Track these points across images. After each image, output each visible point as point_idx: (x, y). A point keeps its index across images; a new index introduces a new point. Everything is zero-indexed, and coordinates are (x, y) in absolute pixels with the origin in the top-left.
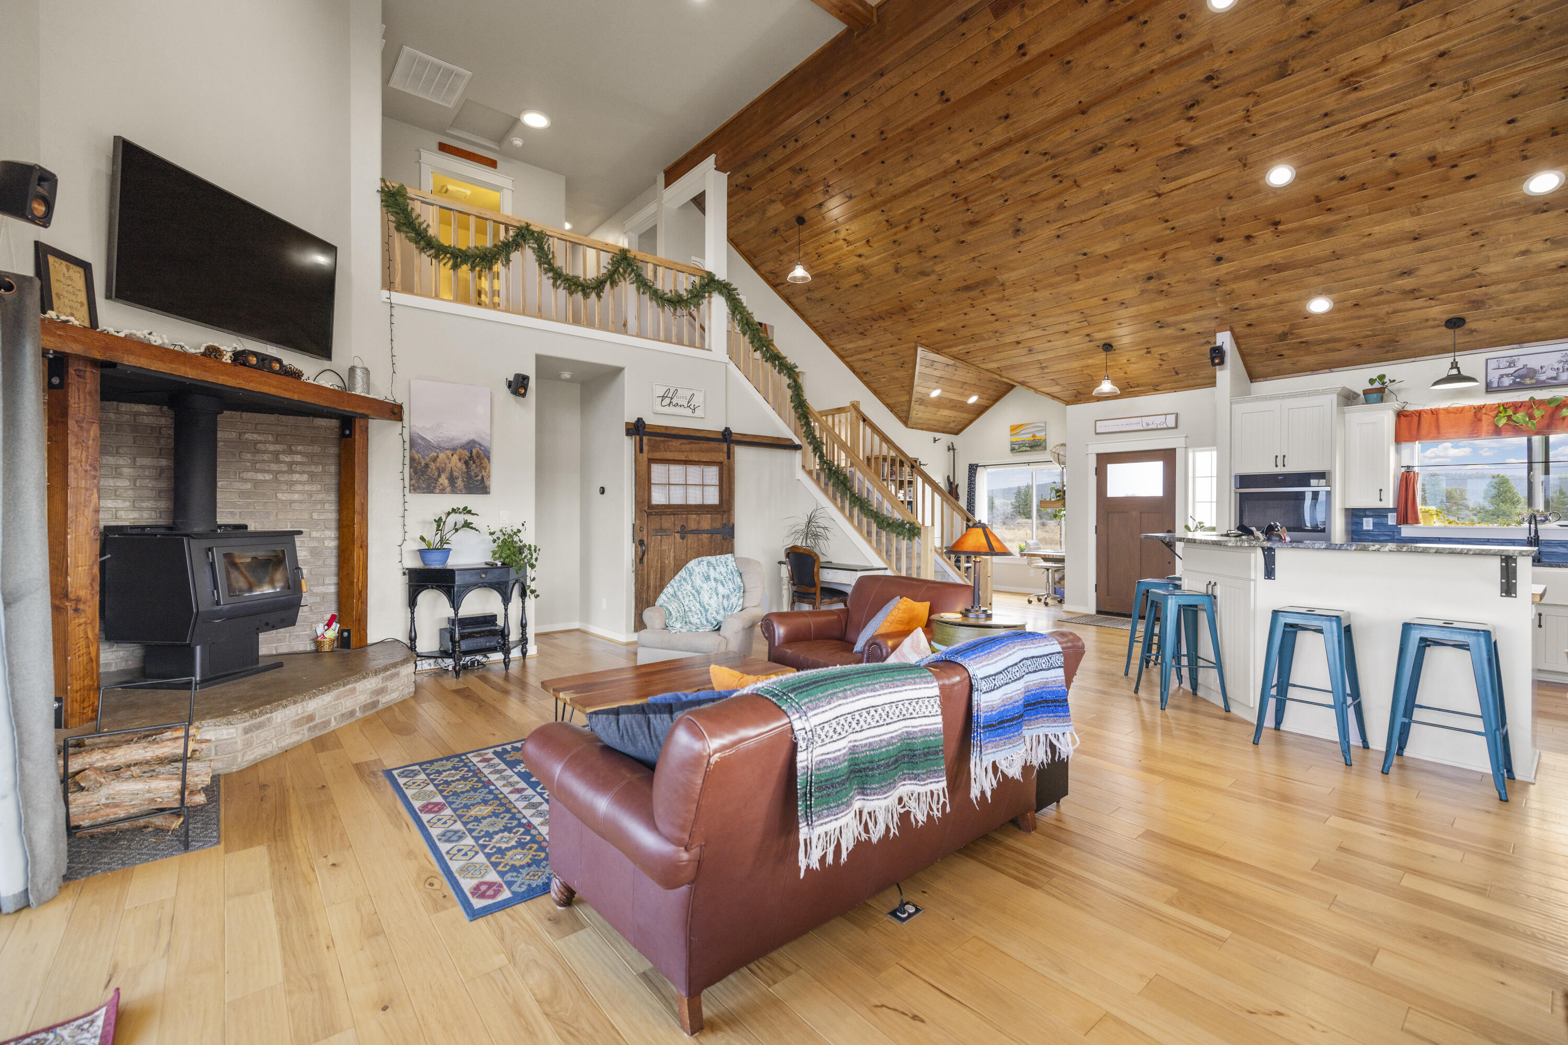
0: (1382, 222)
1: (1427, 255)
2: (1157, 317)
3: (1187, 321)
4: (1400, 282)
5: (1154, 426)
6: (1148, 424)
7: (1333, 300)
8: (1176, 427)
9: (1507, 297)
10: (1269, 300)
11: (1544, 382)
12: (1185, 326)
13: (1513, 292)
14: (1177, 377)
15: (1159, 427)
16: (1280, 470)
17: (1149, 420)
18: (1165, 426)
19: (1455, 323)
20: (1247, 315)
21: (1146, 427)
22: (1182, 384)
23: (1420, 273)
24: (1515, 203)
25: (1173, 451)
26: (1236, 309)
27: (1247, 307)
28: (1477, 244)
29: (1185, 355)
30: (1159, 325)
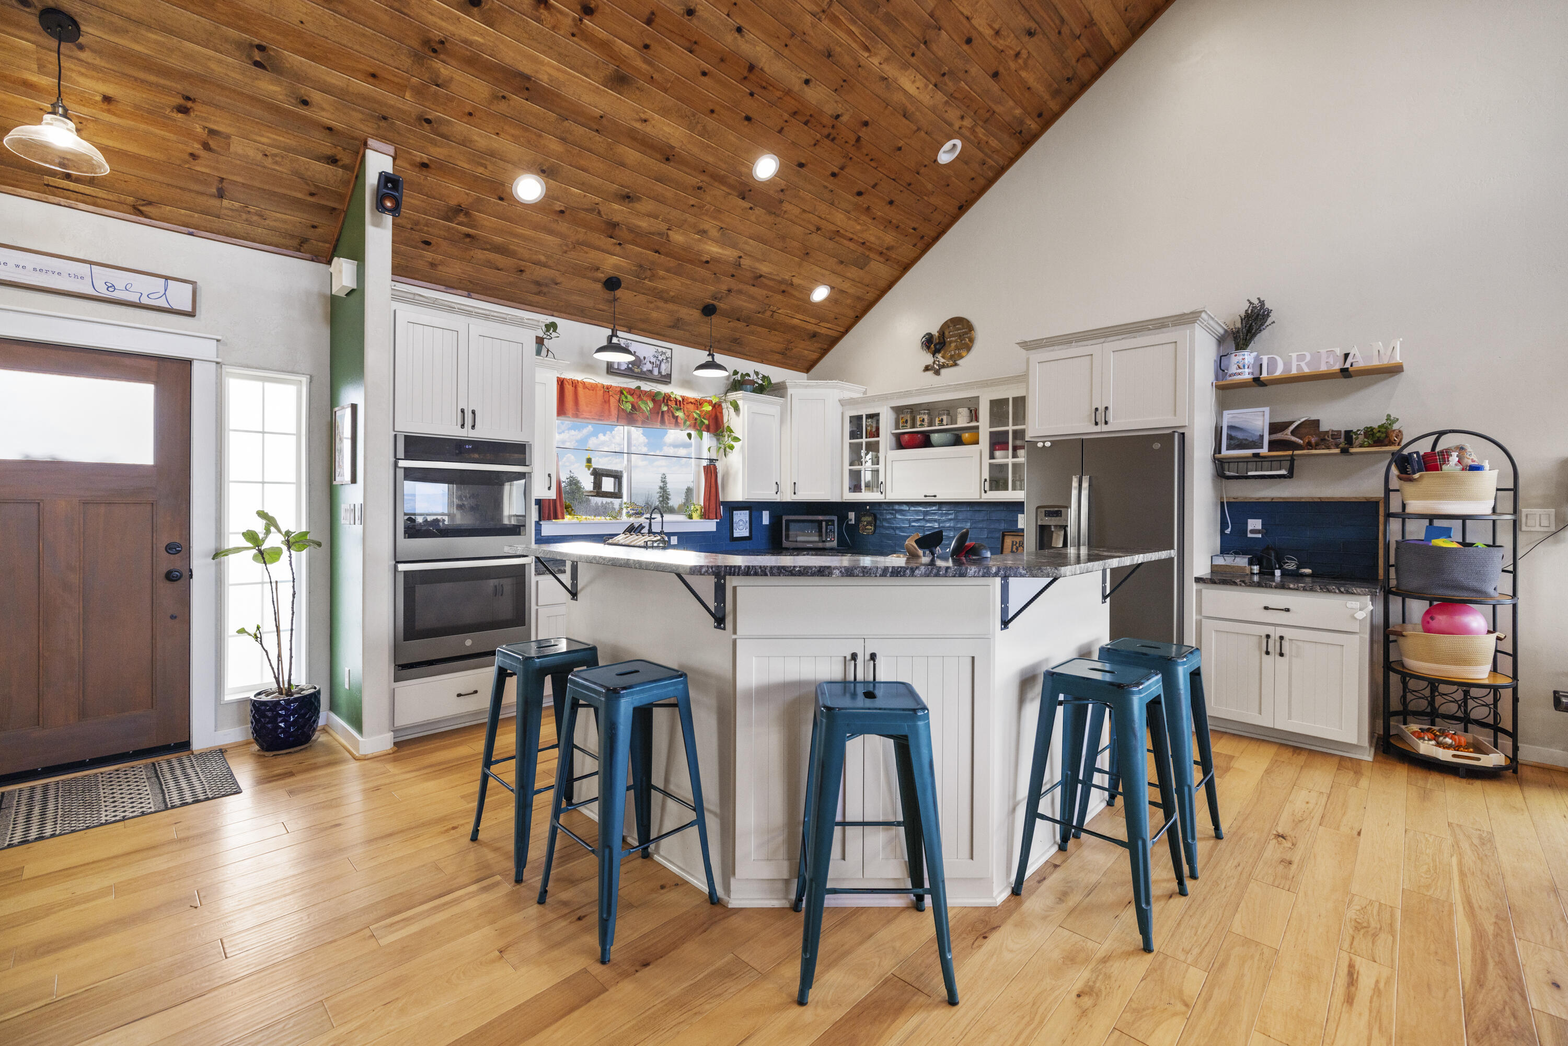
0: (665, 112)
1: (659, 188)
2: (267, 36)
3: (326, 89)
4: (616, 206)
5: (134, 298)
6: (111, 287)
7: (548, 189)
8: (191, 314)
9: (661, 273)
10: (482, 138)
11: (644, 373)
12: (316, 96)
13: (668, 271)
14: (215, 202)
15: (145, 301)
16: (466, 433)
17: (120, 279)
18: (162, 303)
19: (612, 284)
20: (434, 143)
21: (103, 292)
22: (217, 223)
23: (637, 206)
24: (740, 174)
25: (186, 364)
26: (428, 121)
27: (444, 129)
28: (693, 201)
29: (268, 162)
30: (257, 56)
